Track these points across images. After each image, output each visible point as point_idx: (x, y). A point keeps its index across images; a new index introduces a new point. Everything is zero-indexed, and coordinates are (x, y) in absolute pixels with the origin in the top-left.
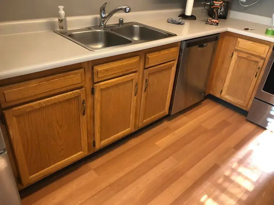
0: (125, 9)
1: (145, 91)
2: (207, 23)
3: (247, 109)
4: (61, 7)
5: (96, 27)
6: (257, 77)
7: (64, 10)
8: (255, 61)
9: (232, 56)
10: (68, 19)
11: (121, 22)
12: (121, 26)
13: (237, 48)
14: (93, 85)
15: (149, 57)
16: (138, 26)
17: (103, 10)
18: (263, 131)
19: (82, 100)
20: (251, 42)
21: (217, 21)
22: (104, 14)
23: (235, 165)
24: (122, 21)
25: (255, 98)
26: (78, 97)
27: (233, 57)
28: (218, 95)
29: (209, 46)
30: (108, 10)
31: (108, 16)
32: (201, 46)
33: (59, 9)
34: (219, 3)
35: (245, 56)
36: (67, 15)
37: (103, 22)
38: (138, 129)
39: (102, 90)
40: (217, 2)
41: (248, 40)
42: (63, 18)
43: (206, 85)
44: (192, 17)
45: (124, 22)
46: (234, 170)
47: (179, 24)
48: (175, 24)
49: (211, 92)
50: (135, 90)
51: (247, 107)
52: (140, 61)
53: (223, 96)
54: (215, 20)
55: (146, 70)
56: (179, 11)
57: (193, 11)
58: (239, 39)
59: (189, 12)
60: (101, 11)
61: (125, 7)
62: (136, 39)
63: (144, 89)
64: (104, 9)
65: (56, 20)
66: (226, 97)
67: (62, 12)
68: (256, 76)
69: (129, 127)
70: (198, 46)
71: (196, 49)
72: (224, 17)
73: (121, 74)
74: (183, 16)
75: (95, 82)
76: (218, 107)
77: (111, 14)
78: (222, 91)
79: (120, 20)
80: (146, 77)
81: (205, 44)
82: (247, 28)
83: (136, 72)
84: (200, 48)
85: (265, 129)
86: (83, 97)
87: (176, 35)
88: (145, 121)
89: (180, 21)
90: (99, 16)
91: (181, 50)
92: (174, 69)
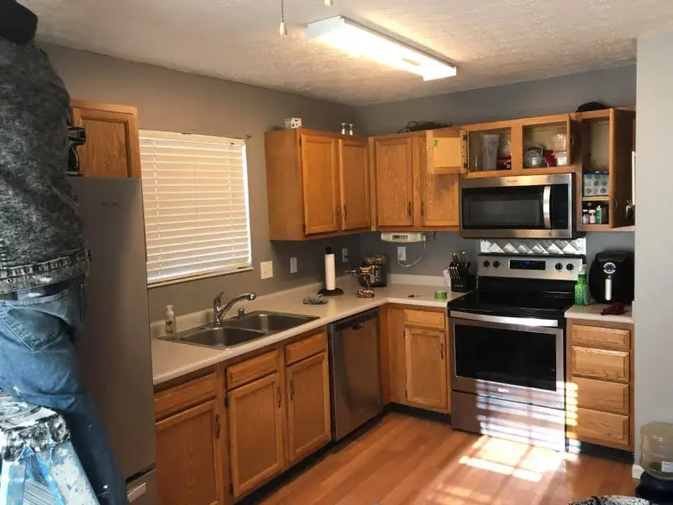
0: (249, 296)
1: (291, 399)
2: (359, 296)
3: (448, 411)
4: (170, 307)
5: (209, 325)
6: (444, 359)
7: (173, 309)
8: (434, 337)
9: (404, 336)
10: (178, 319)
11: (241, 313)
12: (242, 318)
13: (407, 323)
14: (226, 393)
15: (291, 349)
16: (266, 315)
17: (217, 301)
18: (478, 438)
19: (215, 415)
20: (421, 312)
21: (372, 292)
22: (220, 306)
23: (440, 486)
24: (243, 312)
25: (453, 390)
26: (211, 411)
27: (406, 336)
28: (403, 402)
29: (368, 326)
30: (225, 300)
31: (225, 308)
32: (356, 327)
33: (166, 310)
34: (368, 269)
35: (420, 331)
36: (176, 315)
37: (219, 317)
38: (290, 466)
39: (237, 399)
40: (365, 269)
41: (416, 310)
42: (172, 319)
43: (381, 388)
44: (337, 292)
45: (245, 313)
46: (438, 492)
47: (321, 303)
48: (313, 304)
49: (393, 400)
50: (277, 399)
51: (447, 408)
52: (279, 356)
53: (409, 400)
54: (368, 291)
55: (288, 368)
56: (317, 285)
57: (337, 283)
58: (406, 311)
59: (331, 284)
60: (215, 303)
61: (248, 294)
62: (265, 330)
63: (289, 397)
64: (219, 301)
65: (163, 323)
66: (416, 399)
67: (171, 313)
68: (442, 357)
69: (276, 462)
70: (351, 328)
71: (349, 333)
72: (382, 284)
73: (258, 376)
74: (324, 292)
75: (229, 388)
76: (409, 421)
77: (229, 305)
78: (406, 392)
79: (239, 311)
80: (290, 378)
81: (361, 324)
82: (412, 294)
83: (275, 372)
84: (354, 331)
85: (481, 435)
86: (216, 412)
87: (318, 318)
88: (298, 450)
89: (322, 299)
90: (212, 310)
91: (329, 336)
92: (326, 363)
